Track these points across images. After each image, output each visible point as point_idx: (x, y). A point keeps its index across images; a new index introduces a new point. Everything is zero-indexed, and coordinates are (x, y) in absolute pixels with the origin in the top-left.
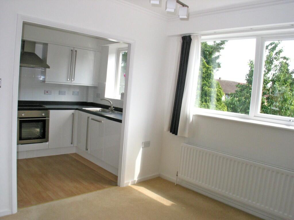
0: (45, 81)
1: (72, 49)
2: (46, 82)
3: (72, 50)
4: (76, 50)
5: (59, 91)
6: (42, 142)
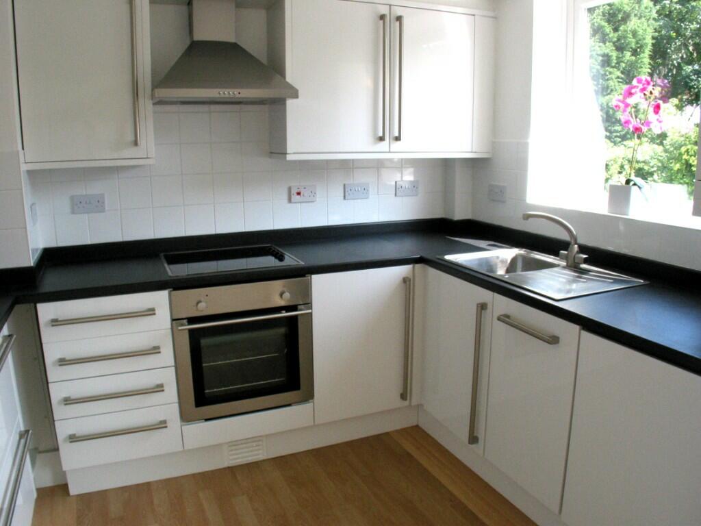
0: (286, 154)
1: (384, 10)
2: (289, 158)
3: (382, 17)
4: (399, 14)
5: (344, 185)
6: (289, 405)
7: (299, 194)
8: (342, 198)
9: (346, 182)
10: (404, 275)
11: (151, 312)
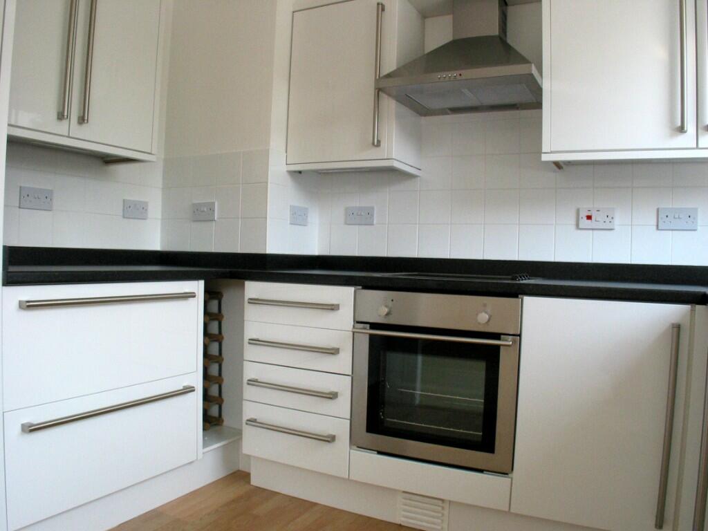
5: (658, 210)
6: (481, 471)
7: (589, 217)
8: (655, 227)
9: (661, 206)
10: (675, 320)
11: (333, 308)
